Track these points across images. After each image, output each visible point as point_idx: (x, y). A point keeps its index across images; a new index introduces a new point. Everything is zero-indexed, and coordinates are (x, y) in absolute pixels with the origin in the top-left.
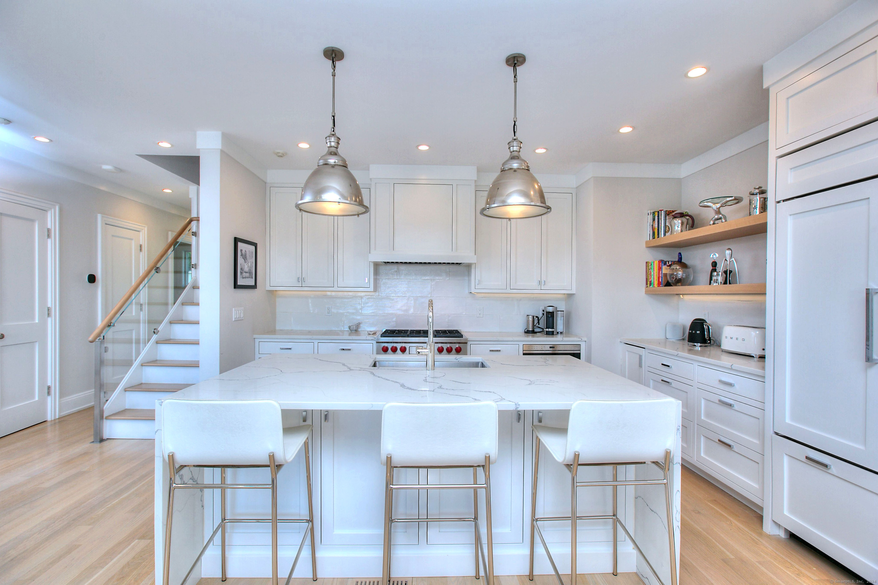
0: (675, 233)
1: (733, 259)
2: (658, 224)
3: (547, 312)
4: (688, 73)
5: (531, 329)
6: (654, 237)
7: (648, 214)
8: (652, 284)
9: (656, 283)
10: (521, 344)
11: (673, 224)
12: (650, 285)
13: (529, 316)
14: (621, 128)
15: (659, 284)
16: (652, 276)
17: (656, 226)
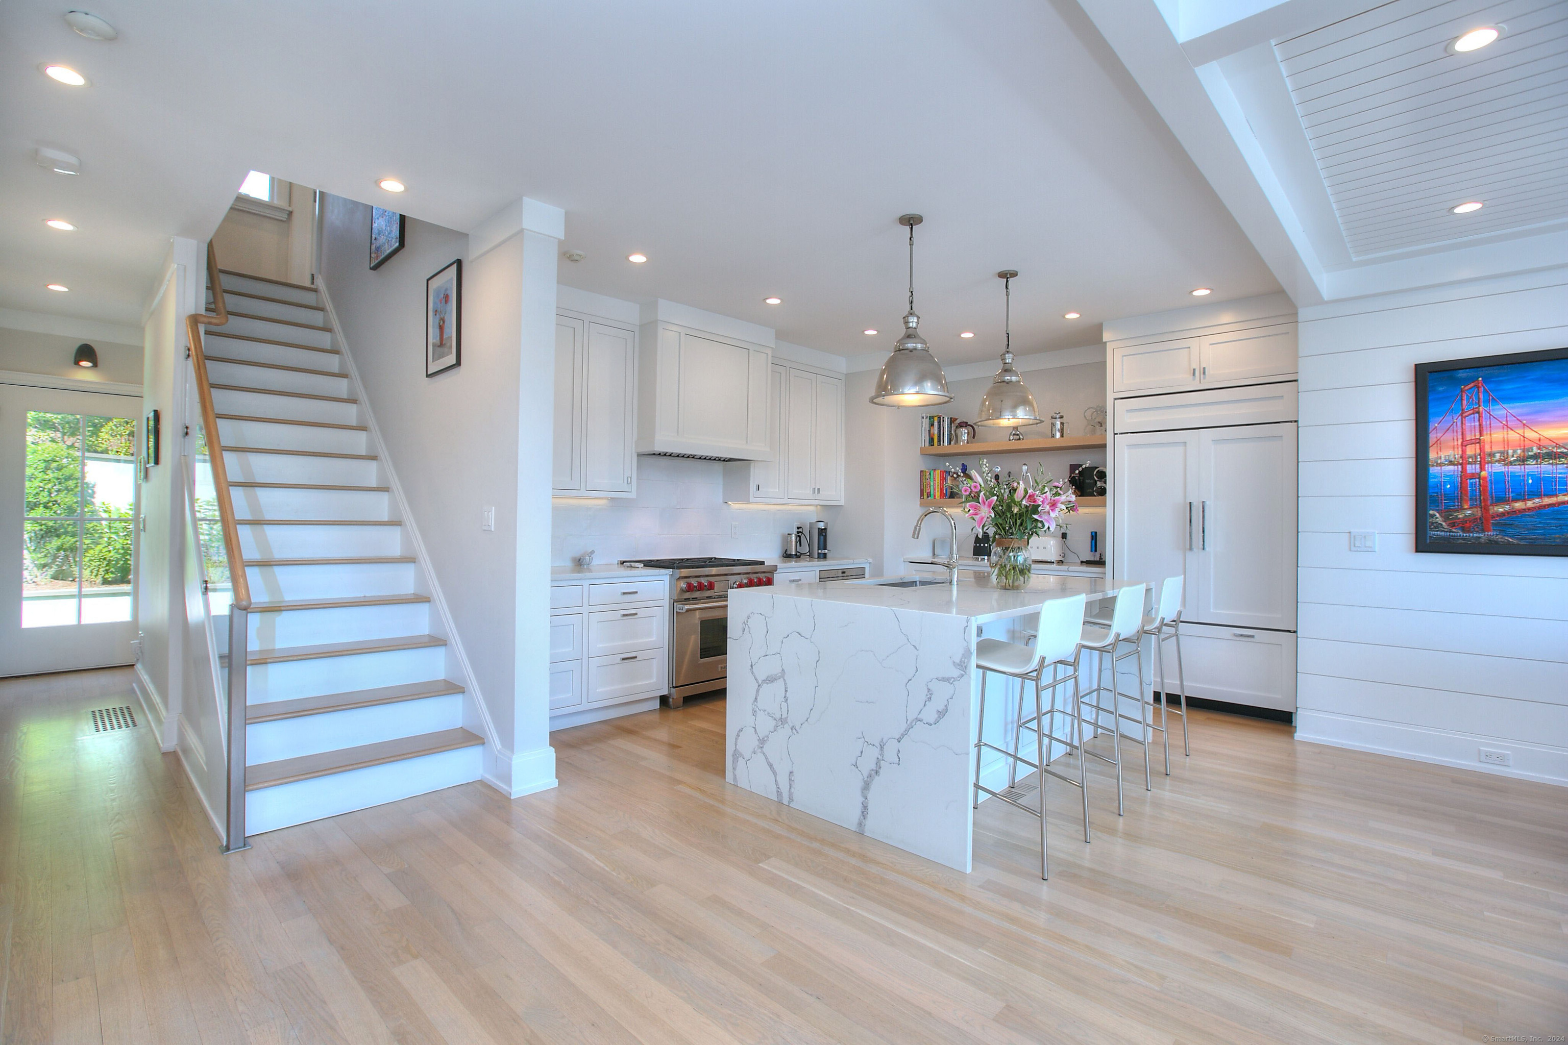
0: (962, 444)
1: (1029, 474)
2: (939, 431)
3: (819, 529)
4: (1065, 315)
5: (794, 551)
6: (932, 444)
7: (923, 418)
8: (932, 496)
9: (938, 494)
10: (818, 570)
11: (959, 434)
12: (928, 497)
13: (791, 534)
14: (962, 333)
15: (942, 495)
16: (932, 487)
17: (936, 432)
